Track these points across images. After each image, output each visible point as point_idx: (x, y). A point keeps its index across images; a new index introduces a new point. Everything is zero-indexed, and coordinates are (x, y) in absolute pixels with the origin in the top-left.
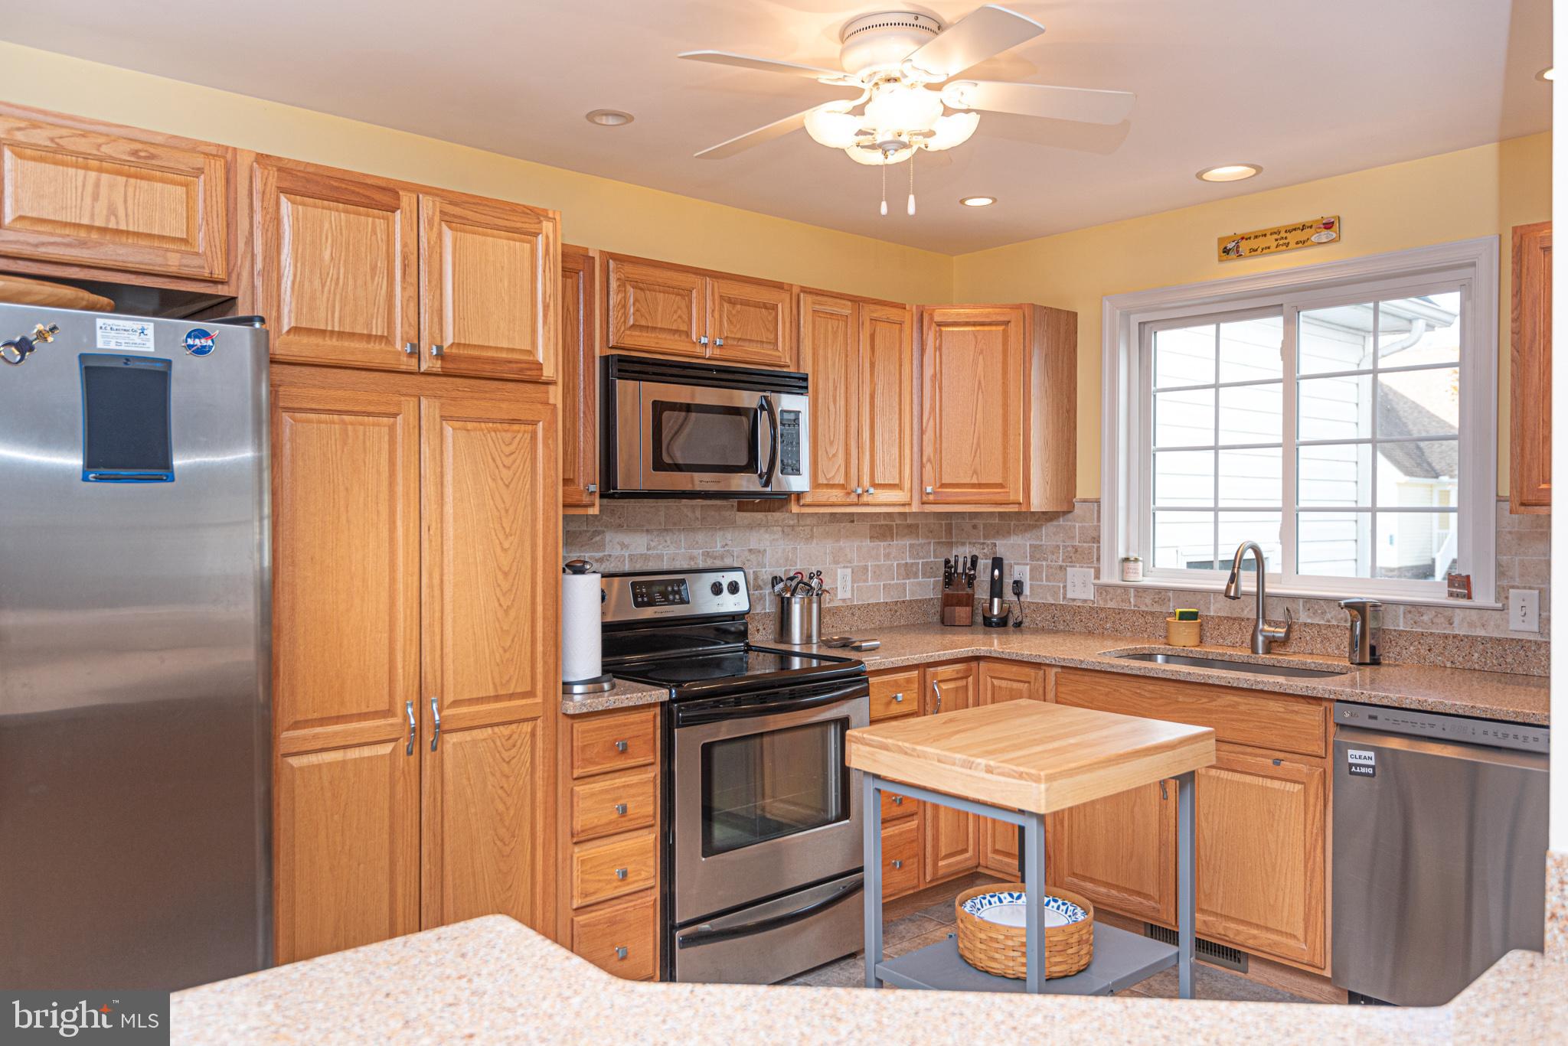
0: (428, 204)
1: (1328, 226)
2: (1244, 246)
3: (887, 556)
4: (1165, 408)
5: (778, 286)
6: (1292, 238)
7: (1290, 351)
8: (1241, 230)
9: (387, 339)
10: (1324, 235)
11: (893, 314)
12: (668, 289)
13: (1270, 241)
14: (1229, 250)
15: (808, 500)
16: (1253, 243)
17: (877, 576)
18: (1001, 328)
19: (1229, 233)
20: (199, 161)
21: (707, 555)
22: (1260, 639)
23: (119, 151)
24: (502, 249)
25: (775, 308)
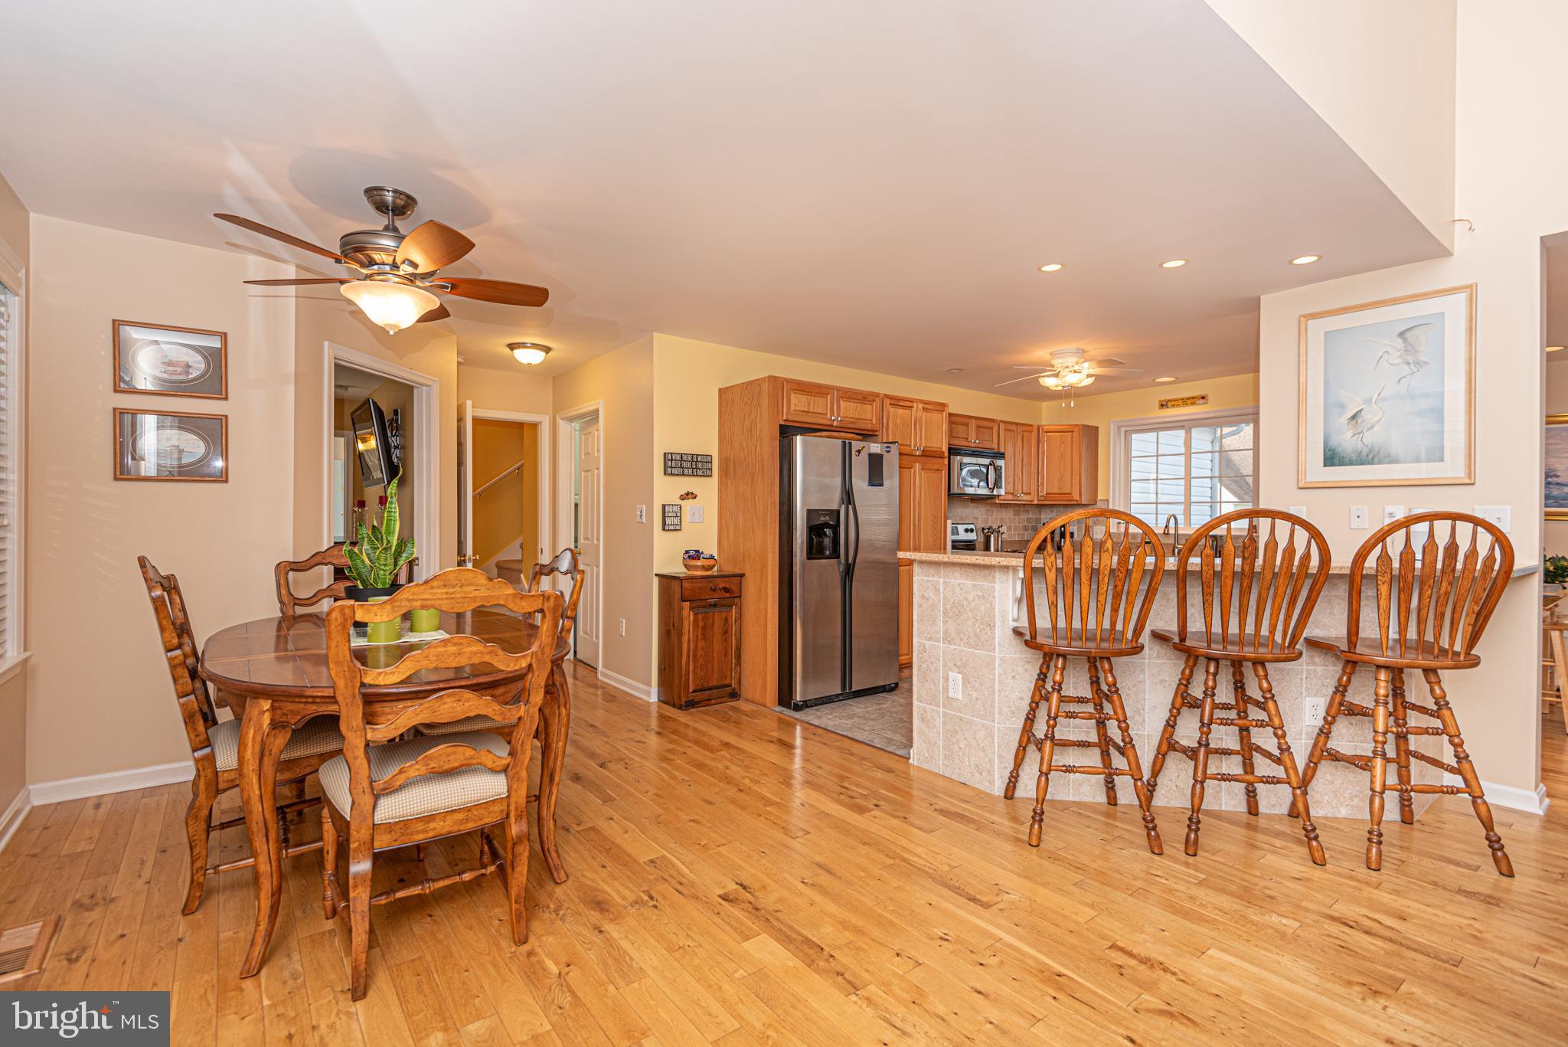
0: (921, 406)
1: (1203, 398)
2: (1169, 404)
3: (1019, 522)
4: (1135, 464)
5: (993, 420)
6: (1189, 402)
7: (1188, 443)
8: (1168, 398)
9: (910, 446)
10: (1201, 401)
11: (1029, 428)
12: (962, 424)
13: (1180, 402)
14: (1163, 405)
15: (1002, 498)
16: (1173, 403)
17: (1015, 530)
18: (1070, 434)
19: (1163, 398)
20: (874, 398)
21: (961, 518)
22: (1176, 550)
23: (860, 397)
24: (935, 416)
25: (992, 429)
